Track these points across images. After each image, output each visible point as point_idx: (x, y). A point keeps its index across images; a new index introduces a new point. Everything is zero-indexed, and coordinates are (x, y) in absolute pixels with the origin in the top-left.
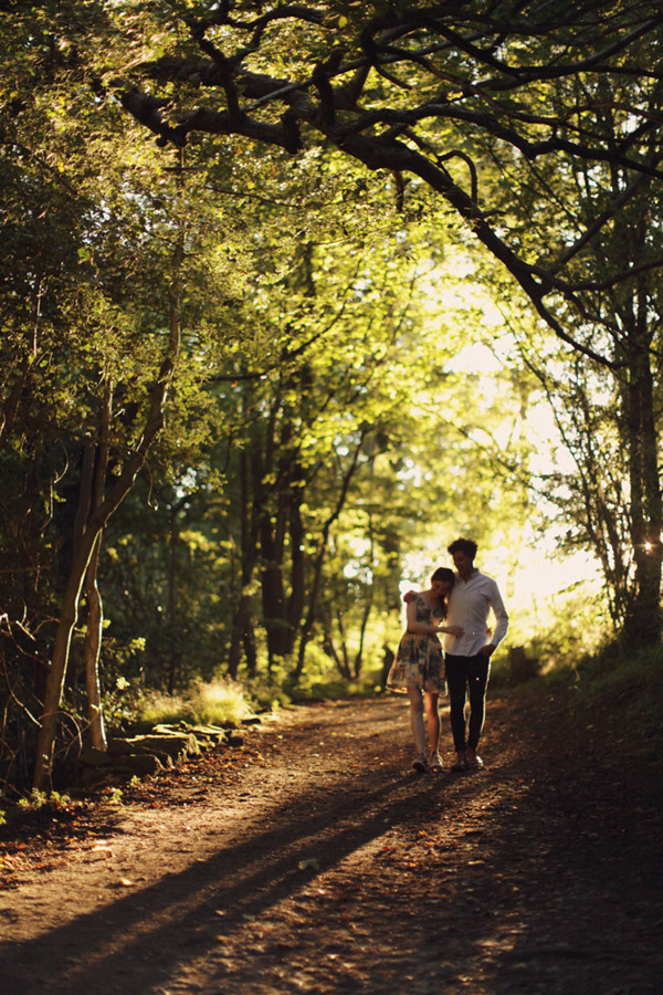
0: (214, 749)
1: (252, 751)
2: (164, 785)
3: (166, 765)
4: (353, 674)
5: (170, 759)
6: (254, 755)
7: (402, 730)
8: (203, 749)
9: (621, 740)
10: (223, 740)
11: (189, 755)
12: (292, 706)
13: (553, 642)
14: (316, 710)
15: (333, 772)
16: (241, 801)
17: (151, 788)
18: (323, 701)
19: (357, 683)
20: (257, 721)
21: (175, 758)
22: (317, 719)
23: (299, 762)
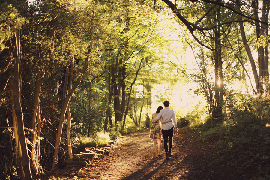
0: (102, 156)
1: (112, 156)
2: (88, 171)
3: (89, 163)
4: (138, 124)
5: (90, 161)
6: (113, 157)
7: (152, 146)
8: (99, 156)
9: (213, 155)
10: (104, 153)
11: (95, 159)
12: (122, 136)
13: (193, 116)
14: (129, 138)
15: (134, 164)
16: (110, 177)
17: (85, 172)
18: (130, 134)
19: (139, 126)
20: (113, 143)
21: (91, 160)
22: (129, 142)
23: (125, 160)
